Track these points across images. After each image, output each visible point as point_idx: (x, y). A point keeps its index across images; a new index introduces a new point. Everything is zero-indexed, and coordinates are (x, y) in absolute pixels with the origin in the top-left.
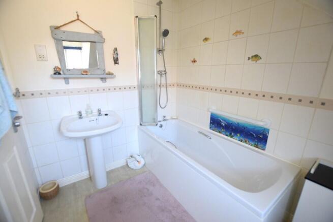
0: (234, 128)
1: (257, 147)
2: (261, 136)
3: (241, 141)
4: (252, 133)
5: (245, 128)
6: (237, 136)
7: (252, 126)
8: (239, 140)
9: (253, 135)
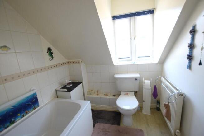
0: (11, 113)
1: (36, 108)
2: (34, 100)
3: (23, 116)
4: (28, 103)
5: (21, 105)
6: (18, 116)
7: (26, 99)
8: (21, 118)
9: (29, 104)
